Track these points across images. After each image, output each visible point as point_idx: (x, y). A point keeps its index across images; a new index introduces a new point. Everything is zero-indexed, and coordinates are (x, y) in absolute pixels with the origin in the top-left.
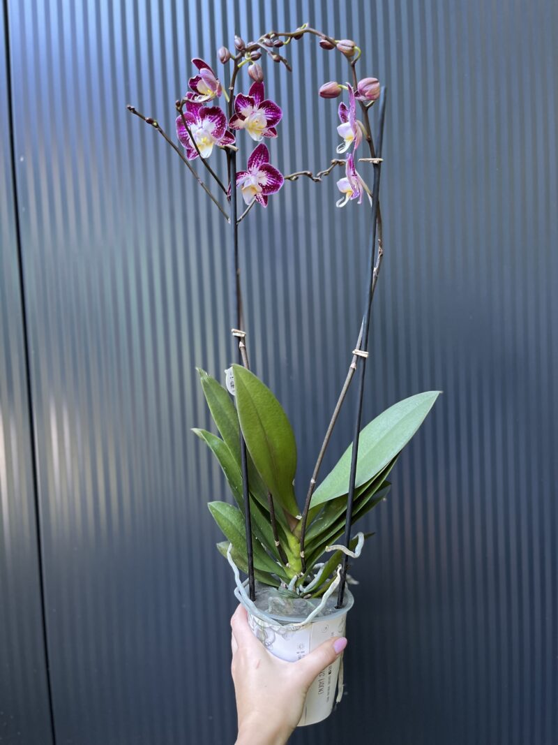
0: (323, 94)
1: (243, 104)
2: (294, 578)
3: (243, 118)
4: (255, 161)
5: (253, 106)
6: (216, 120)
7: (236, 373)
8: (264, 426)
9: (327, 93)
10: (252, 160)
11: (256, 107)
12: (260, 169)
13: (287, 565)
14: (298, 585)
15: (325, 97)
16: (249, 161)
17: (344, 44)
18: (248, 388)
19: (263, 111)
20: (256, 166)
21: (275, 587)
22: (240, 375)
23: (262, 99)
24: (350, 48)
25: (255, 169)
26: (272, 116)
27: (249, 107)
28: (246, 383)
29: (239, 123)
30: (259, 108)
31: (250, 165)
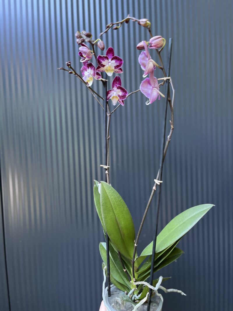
0: (138, 48)
1: (103, 60)
2: (133, 290)
3: (104, 66)
4: (115, 85)
5: (108, 60)
6: (93, 69)
7: (102, 186)
8: (115, 213)
9: (140, 47)
10: (113, 84)
11: (110, 60)
12: (117, 88)
13: (131, 281)
14: (134, 293)
15: (139, 49)
16: (112, 85)
17: (143, 21)
18: (108, 194)
19: (114, 61)
20: (115, 87)
21: (123, 291)
22: (105, 186)
23: (113, 55)
24: (145, 23)
25: (115, 88)
26: (119, 63)
27: (106, 60)
28: (107, 191)
29: (102, 69)
30: (112, 60)
31: (113, 87)
